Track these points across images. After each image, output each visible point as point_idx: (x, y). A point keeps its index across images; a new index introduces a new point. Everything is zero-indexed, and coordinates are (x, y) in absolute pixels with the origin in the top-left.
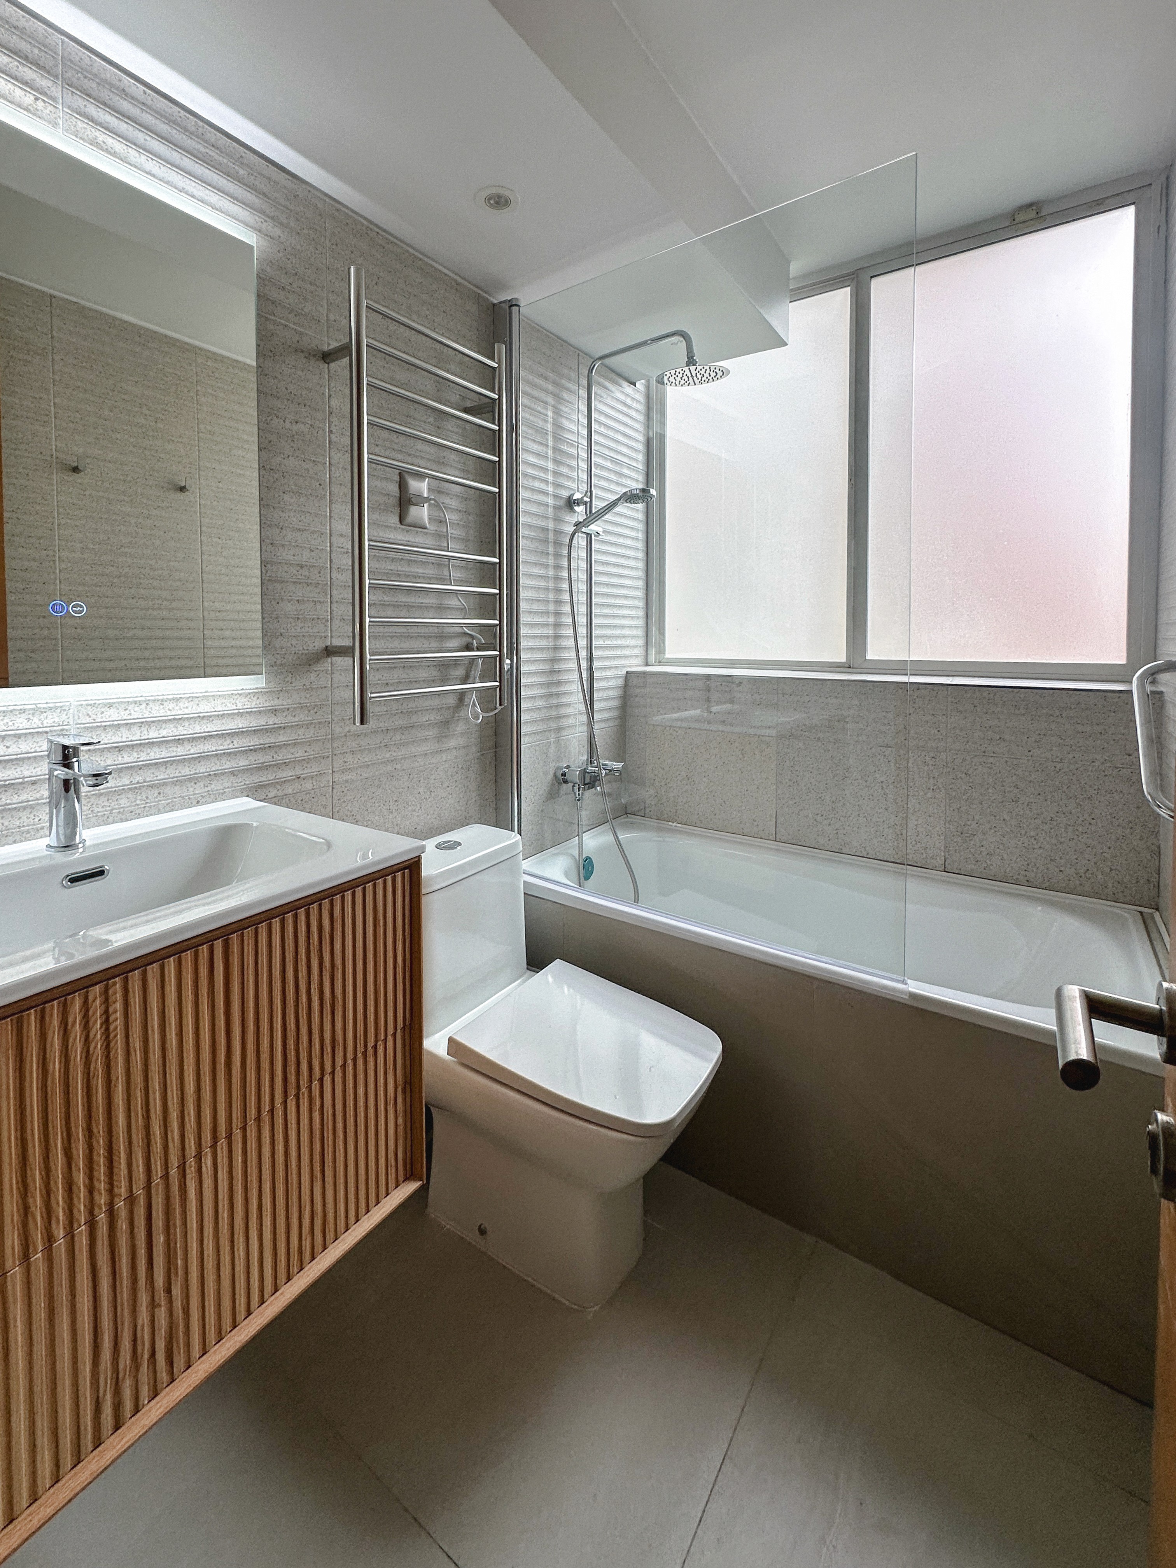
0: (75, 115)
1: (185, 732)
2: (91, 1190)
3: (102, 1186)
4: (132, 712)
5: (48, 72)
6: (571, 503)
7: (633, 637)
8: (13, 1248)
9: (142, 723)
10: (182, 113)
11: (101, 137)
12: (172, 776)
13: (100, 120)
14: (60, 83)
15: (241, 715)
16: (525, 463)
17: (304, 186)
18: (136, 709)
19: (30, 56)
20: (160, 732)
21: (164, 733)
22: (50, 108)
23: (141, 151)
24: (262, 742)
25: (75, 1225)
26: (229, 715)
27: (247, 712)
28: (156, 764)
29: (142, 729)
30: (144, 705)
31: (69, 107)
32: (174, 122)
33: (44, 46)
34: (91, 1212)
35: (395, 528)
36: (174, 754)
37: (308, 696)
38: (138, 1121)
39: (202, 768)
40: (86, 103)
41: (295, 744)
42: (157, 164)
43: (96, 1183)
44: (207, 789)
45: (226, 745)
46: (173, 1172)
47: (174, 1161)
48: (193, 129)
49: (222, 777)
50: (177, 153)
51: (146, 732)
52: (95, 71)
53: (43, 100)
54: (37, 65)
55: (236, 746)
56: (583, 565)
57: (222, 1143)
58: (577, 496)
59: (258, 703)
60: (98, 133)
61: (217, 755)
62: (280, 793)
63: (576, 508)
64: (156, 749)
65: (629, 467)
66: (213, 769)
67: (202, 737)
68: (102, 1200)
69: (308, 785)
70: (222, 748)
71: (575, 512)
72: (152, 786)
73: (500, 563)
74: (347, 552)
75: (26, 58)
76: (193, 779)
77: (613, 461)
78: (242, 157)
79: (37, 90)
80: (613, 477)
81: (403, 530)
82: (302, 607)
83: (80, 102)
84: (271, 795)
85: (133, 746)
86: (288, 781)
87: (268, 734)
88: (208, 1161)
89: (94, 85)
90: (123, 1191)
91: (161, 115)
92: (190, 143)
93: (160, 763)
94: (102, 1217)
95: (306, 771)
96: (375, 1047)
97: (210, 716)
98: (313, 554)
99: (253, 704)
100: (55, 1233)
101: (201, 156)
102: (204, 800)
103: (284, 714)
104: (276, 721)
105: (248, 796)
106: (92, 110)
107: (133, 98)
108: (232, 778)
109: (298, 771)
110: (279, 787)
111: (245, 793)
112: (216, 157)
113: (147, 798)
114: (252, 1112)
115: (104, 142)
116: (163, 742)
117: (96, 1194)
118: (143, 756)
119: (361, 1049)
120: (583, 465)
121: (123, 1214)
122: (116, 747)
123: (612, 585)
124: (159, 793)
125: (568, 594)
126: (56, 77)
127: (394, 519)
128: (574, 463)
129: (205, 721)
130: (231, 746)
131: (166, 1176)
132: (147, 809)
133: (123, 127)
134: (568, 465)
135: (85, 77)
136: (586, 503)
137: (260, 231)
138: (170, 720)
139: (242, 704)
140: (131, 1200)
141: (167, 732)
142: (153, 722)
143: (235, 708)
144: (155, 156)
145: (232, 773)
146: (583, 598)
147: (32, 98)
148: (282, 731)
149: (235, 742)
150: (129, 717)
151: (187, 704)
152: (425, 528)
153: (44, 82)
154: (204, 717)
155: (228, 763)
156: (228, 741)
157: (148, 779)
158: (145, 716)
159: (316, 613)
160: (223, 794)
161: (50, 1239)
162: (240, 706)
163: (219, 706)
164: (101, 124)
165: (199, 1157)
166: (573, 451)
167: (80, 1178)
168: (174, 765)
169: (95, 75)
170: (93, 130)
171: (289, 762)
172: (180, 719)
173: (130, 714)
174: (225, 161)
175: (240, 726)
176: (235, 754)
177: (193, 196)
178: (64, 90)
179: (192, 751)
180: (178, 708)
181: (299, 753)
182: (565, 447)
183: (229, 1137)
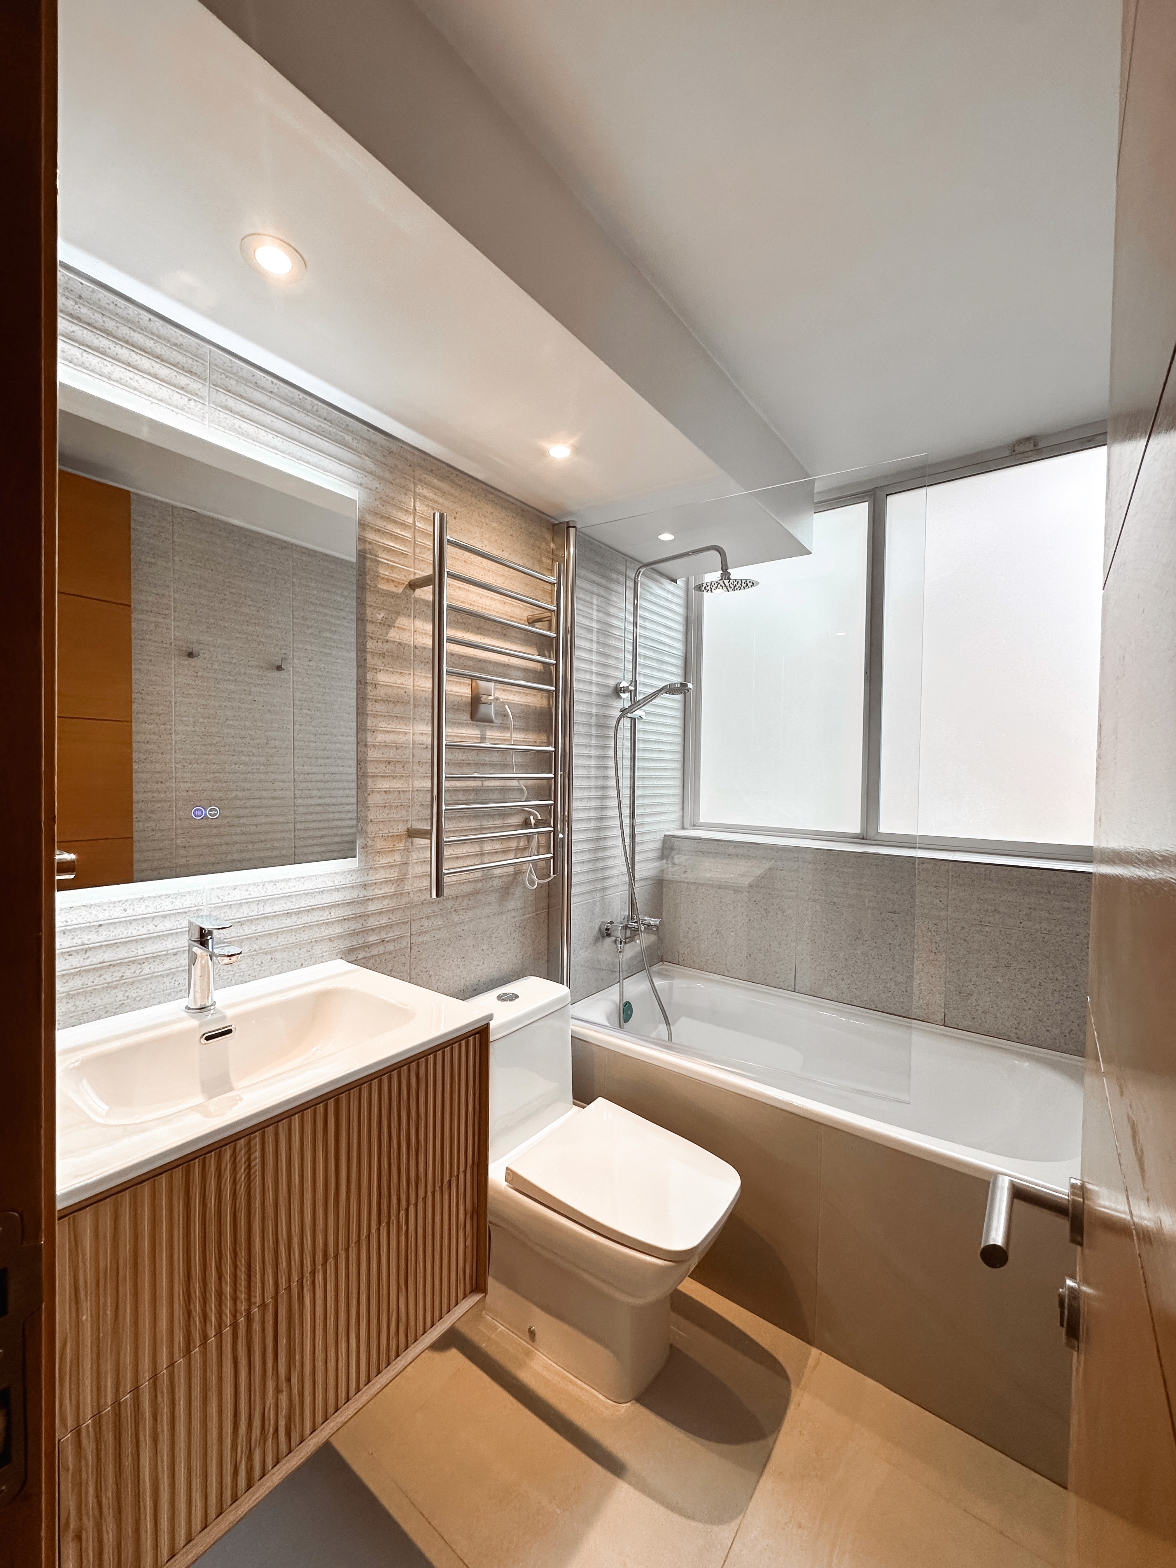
0: (219, 408)
1: (293, 907)
2: (235, 1300)
3: (243, 1296)
4: (252, 892)
5: (199, 377)
6: (618, 691)
7: (670, 804)
8: (180, 1343)
9: (259, 901)
10: (302, 395)
11: (238, 423)
12: (281, 944)
13: (237, 410)
14: (207, 384)
15: (338, 890)
16: (579, 659)
17: (397, 443)
18: (255, 890)
19: (185, 365)
20: (273, 907)
21: (276, 908)
22: (200, 406)
23: (268, 430)
24: (354, 912)
25: (223, 1326)
26: (328, 891)
27: (343, 888)
28: (269, 934)
29: (259, 906)
30: (261, 886)
31: (214, 403)
32: (295, 404)
33: (196, 356)
34: (234, 1316)
35: (467, 725)
36: (284, 925)
37: (392, 871)
38: (270, 1244)
39: (305, 936)
40: (227, 397)
41: (381, 913)
42: (281, 440)
43: (238, 1294)
44: (309, 954)
45: (325, 916)
46: (294, 1285)
47: (295, 1278)
48: (309, 407)
49: (322, 943)
50: (296, 429)
51: (262, 908)
52: (234, 371)
53: (195, 401)
54: (191, 372)
55: (333, 917)
56: (628, 744)
57: (331, 1261)
58: (624, 684)
59: (351, 879)
60: (235, 421)
61: (317, 924)
62: (368, 955)
63: (622, 695)
64: (270, 922)
65: (670, 654)
66: (315, 937)
67: (306, 910)
68: (242, 1307)
69: (390, 947)
70: (322, 918)
71: (620, 697)
72: (265, 953)
73: (555, 751)
74: (427, 748)
75: (183, 368)
76: (298, 945)
77: (655, 650)
78: (348, 425)
79: (190, 393)
80: (655, 664)
81: (473, 725)
82: (389, 797)
83: (222, 397)
84: (360, 957)
85: (251, 920)
86: (375, 944)
87: (360, 905)
88: (320, 1277)
89: (233, 382)
90: (258, 1300)
91: (285, 399)
92: (308, 420)
93: (273, 933)
94: (242, 1320)
95: (389, 935)
96: (450, 1182)
97: (313, 893)
98: (399, 751)
99: (349, 880)
100: (209, 1333)
101: (314, 428)
102: (306, 963)
103: (373, 888)
104: (366, 894)
105: (342, 958)
106: (231, 402)
107: (263, 388)
108: (329, 943)
109: (383, 935)
110: (367, 950)
111: (340, 956)
112: (327, 427)
113: (262, 963)
114: (354, 1237)
115: (240, 427)
116: (275, 916)
117: (238, 1302)
118: (260, 928)
119: (438, 1184)
120: (629, 657)
121: (257, 1318)
122: (239, 922)
123: (652, 760)
124: (272, 959)
125: (614, 770)
126: (205, 380)
127: (466, 717)
128: (621, 655)
129: (309, 897)
130: (329, 917)
131: (289, 1288)
132: (262, 972)
133: (256, 414)
134: (616, 658)
135: (227, 377)
136: (631, 691)
137: (361, 485)
138: (281, 897)
139: (339, 881)
140: (263, 1306)
141: (279, 907)
142: (268, 900)
143: (333, 884)
144: (279, 433)
145: (330, 939)
146: (627, 773)
147: (186, 399)
148: (371, 902)
149: (332, 914)
150: (250, 897)
151: (295, 884)
152: (492, 722)
153: (195, 386)
154: (308, 893)
155: (326, 931)
156: (327, 913)
157: (263, 948)
158: (262, 895)
159: (400, 801)
160: (322, 957)
161: (205, 1338)
162: (337, 883)
163: (320, 884)
164: (237, 413)
165: (313, 1273)
166: (620, 645)
167: (228, 1290)
168: (284, 934)
169: (234, 374)
170: (232, 419)
171: (376, 928)
172: (289, 896)
173: (250, 894)
174: (334, 430)
175: (337, 900)
176: (332, 923)
177: (308, 463)
178: (211, 389)
179: (298, 923)
180: (287, 887)
181: (384, 920)
182: (612, 642)
183: (336, 1257)
